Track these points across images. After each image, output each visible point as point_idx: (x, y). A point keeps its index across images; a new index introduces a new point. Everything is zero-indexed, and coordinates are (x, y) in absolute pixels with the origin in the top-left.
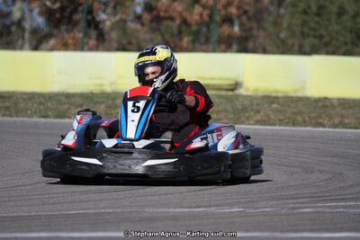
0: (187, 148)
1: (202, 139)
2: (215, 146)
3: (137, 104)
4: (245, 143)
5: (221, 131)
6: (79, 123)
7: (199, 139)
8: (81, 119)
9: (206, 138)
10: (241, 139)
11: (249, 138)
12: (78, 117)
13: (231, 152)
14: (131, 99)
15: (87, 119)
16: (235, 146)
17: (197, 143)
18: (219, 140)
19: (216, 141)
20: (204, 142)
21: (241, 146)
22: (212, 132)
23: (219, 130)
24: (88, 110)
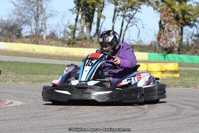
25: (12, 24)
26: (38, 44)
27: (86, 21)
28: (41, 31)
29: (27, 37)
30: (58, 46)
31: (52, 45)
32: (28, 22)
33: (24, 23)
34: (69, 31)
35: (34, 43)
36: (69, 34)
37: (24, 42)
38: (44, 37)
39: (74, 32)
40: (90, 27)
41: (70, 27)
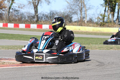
25: (66, 14)
26: (82, 26)
27: (111, 11)
28: (84, 18)
29: (75, 22)
30: (94, 26)
31: (90, 26)
32: (76, 13)
33: (73, 13)
34: (101, 17)
35: (79, 25)
36: (101, 20)
37: (74, 25)
38: (86, 22)
39: (104, 18)
40: (113, 15)
41: (101, 15)
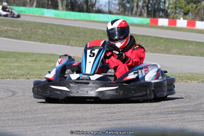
0: (124, 79)
1: (134, 73)
2: (144, 78)
3: (93, 52)
4: (163, 76)
5: (147, 68)
6: (59, 63)
7: (132, 73)
8: (61, 61)
9: (137, 73)
10: (161, 73)
11: (166, 72)
12: (60, 60)
13: (153, 81)
14: (89, 49)
15: (65, 61)
16: (157, 77)
17: (131, 76)
18: (146, 74)
19: (144, 74)
20: (136, 75)
21: (160, 78)
22: (141, 69)
23: (146, 67)
24: (66, 55)
